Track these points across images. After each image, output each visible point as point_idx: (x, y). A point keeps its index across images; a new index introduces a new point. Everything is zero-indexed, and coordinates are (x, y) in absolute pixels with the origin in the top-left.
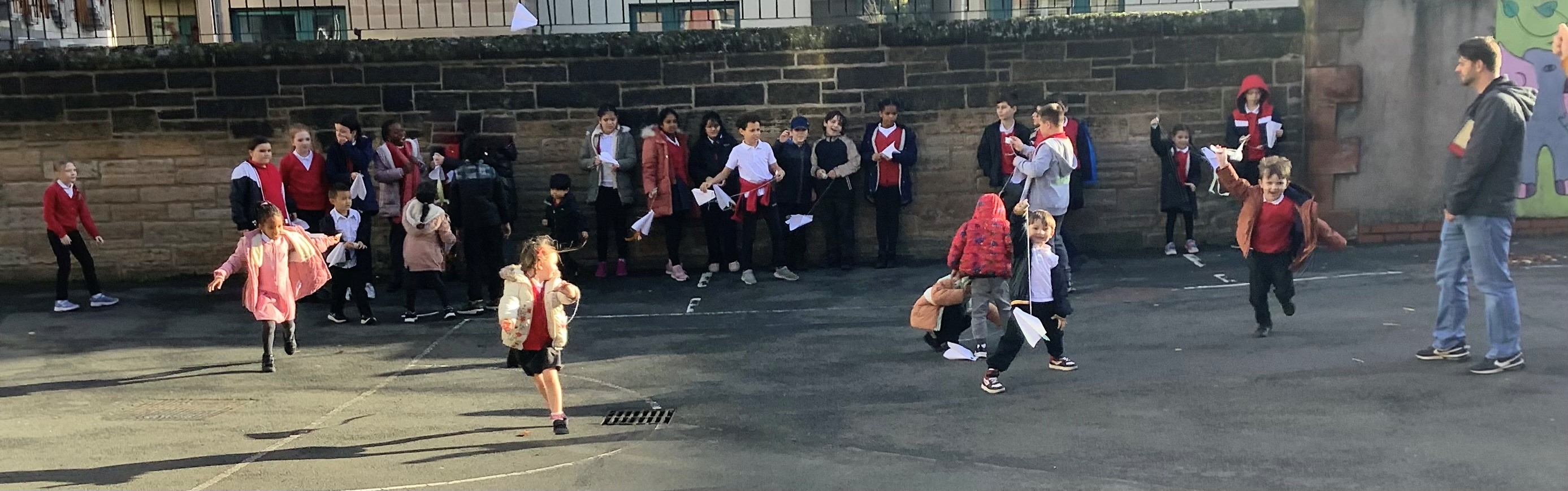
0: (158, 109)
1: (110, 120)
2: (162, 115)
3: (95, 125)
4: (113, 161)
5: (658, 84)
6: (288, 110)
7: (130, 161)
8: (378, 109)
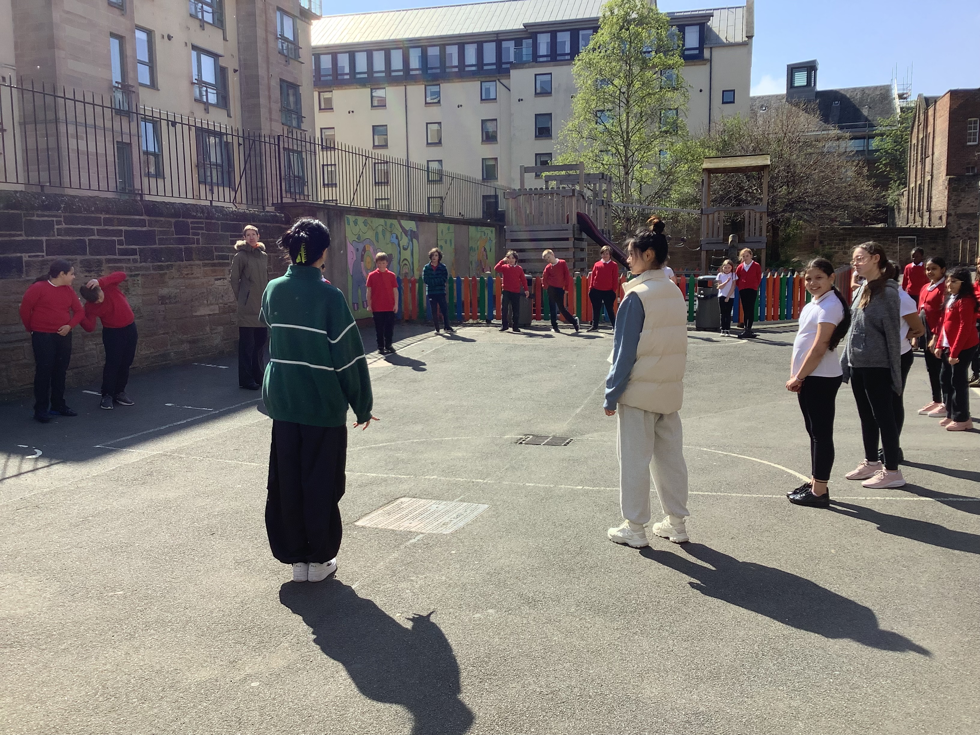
5: (21, 235)
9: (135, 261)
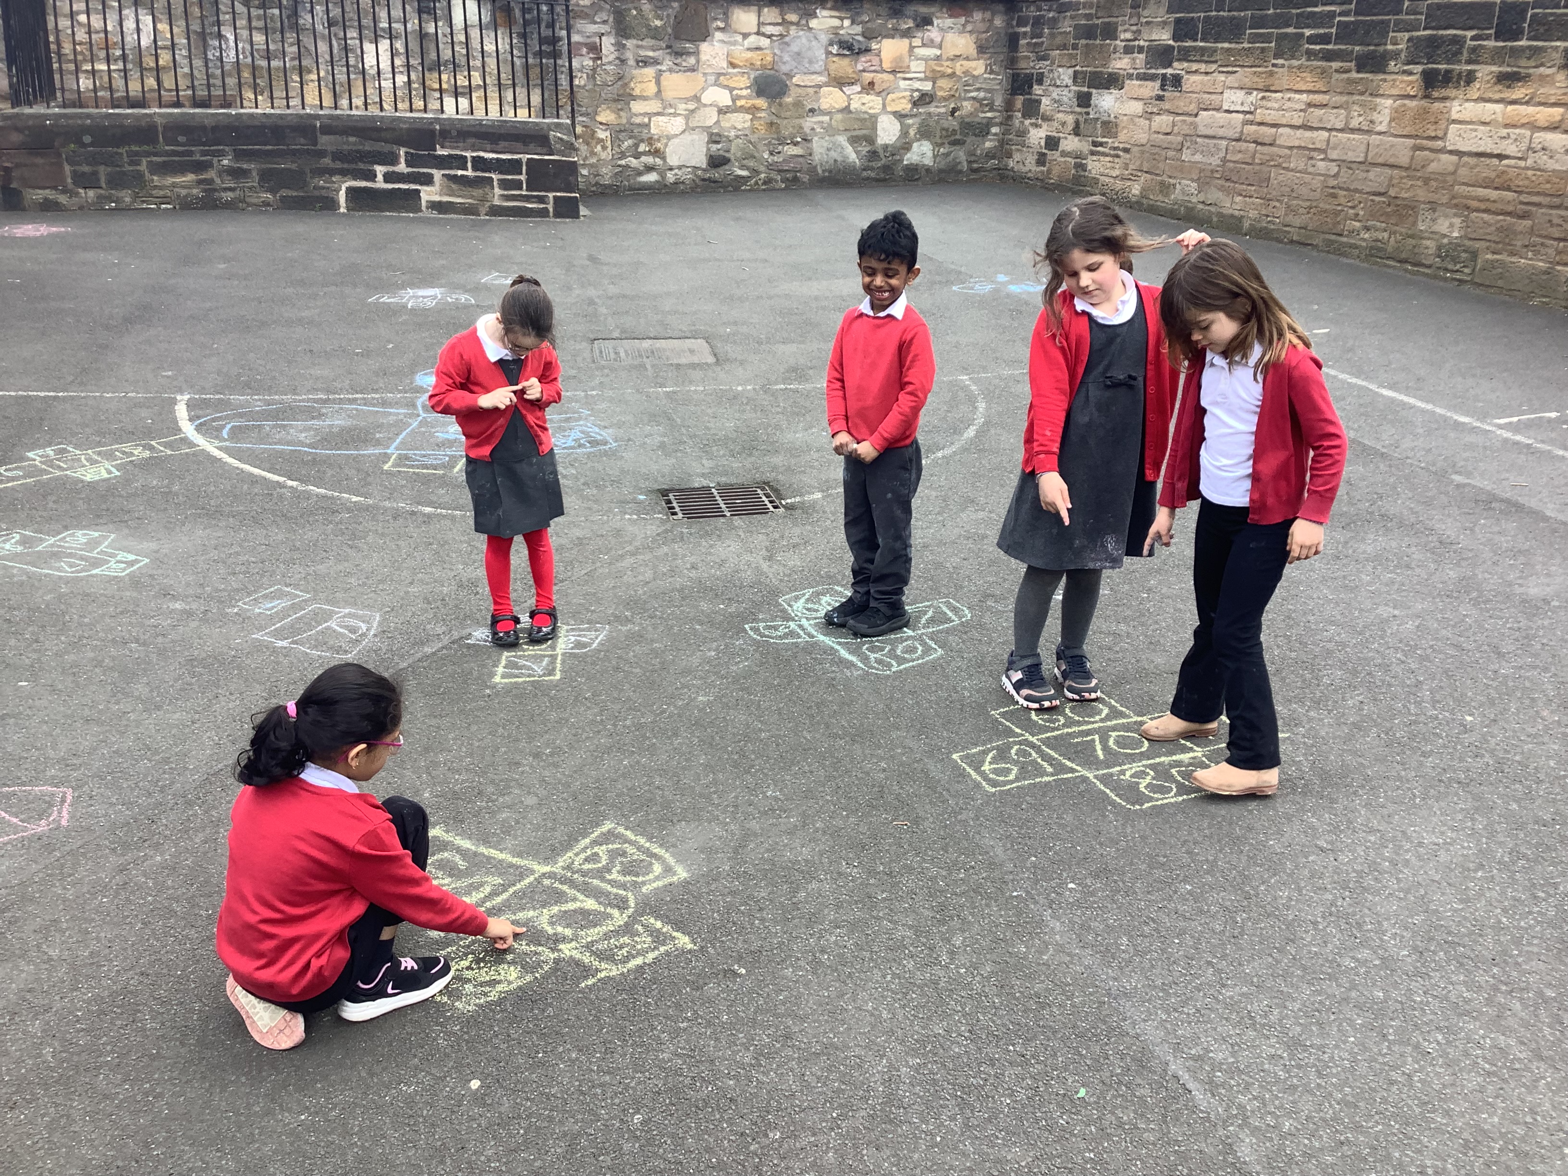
0: (1308, 32)
1: (1274, 44)
2: (1312, 40)
3: (1264, 50)
4: (1267, 94)
6: (1407, 35)
7: (1277, 95)
8: (1488, 38)
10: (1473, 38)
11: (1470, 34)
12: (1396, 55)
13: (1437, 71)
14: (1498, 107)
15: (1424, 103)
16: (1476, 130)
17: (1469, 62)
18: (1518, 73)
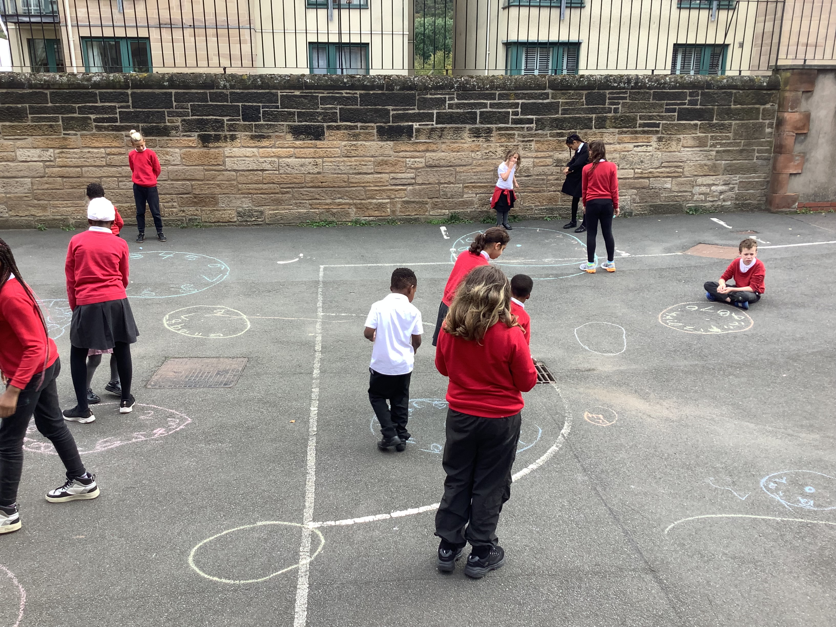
1: (60, 123)
3: (51, 126)
4: (64, 150)
6: (179, 119)
7: (75, 150)
8: (239, 120)
9: (531, 129)
10: (228, 120)
11: (225, 118)
12: (176, 128)
13: (210, 135)
14: (255, 150)
15: (205, 150)
16: (244, 160)
17: (230, 131)
18: (264, 135)
